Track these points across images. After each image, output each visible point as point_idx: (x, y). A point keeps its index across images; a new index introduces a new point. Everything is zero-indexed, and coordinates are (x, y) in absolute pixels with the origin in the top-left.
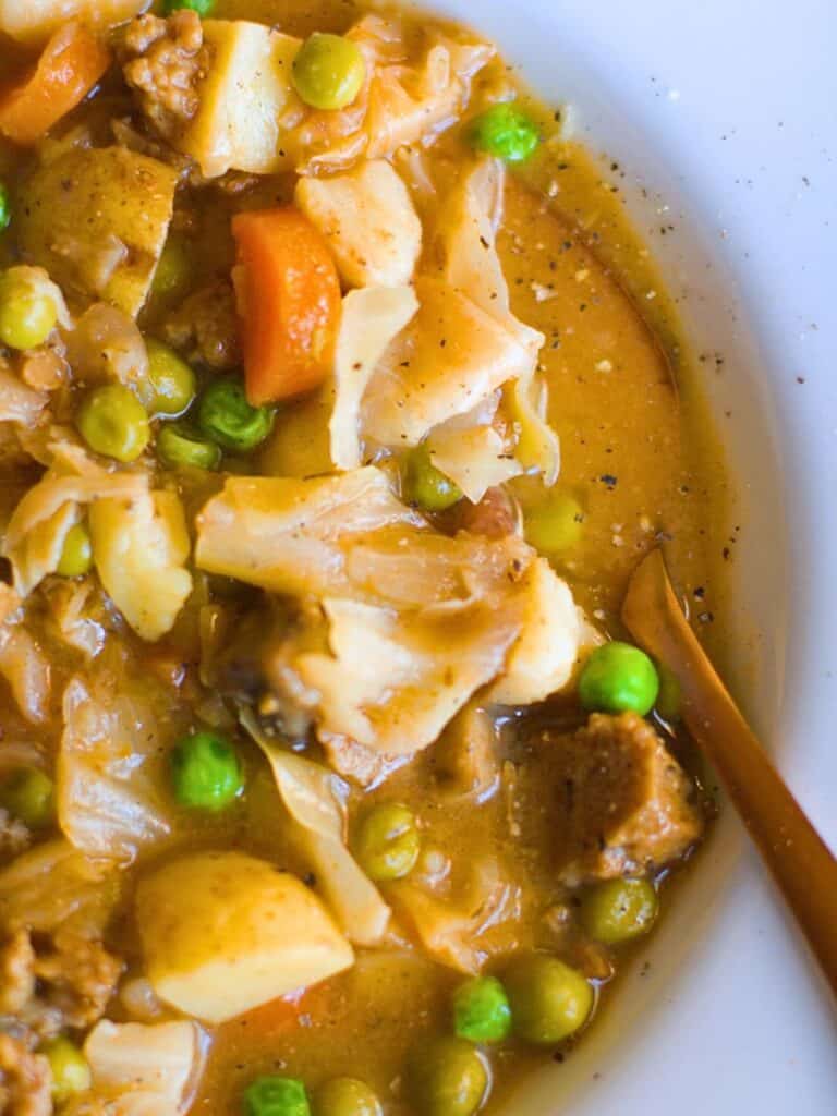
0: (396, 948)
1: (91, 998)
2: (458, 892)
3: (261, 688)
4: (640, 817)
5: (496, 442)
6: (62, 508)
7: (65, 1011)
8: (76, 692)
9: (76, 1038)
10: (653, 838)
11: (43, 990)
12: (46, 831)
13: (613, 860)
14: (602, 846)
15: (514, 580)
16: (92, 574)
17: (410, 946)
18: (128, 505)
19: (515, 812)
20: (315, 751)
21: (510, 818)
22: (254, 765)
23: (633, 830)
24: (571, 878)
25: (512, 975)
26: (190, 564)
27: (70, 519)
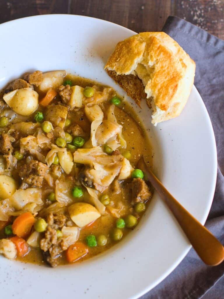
0: (107, 215)
1: (62, 222)
2: (116, 206)
3: (85, 176)
4: (142, 192)
5: (117, 142)
6: (54, 154)
7: (59, 225)
8: (57, 181)
9: (60, 229)
10: (144, 195)
11: (55, 222)
12: (54, 201)
13: (139, 199)
14: (137, 197)
15: (121, 161)
16: (59, 164)
17: (109, 214)
18: (64, 152)
19: (123, 195)
20: (93, 187)
21: (123, 196)
22: (84, 190)
23: (141, 193)
24: (133, 203)
25: (125, 218)
26: (73, 161)
27: (55, 155)
